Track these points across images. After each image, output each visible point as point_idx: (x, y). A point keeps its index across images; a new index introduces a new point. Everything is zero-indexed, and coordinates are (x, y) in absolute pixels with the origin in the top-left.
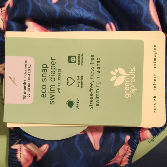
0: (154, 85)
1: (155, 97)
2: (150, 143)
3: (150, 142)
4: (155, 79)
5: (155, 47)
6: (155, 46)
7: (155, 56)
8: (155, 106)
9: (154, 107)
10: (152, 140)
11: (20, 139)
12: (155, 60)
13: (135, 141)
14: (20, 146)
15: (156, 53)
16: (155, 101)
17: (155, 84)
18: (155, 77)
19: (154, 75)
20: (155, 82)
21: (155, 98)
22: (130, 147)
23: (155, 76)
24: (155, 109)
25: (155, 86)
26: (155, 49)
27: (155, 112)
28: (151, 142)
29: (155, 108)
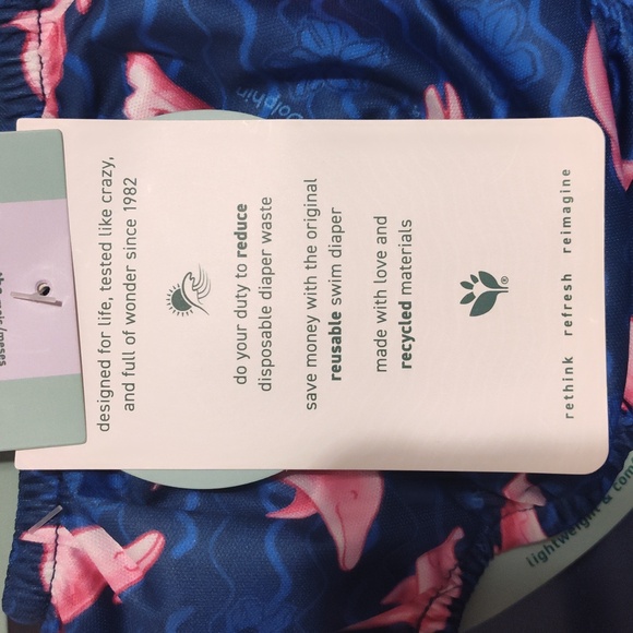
0: (565, 315)
1: (569, 361)
2: (533, 565)
3: (534, 562)
4: (568, 292)
5: (567, 178)
6: (565, 173)
7: (567, 210)
8: (569, 394)
9: (567, 398)
10: (542, 556)
11: (60, 508)
12: (566, 222)
14: (57, 536)
15: (571, 199)
16: (569, 376)
17: (567, 312)
18: (568, 288)
19: (564, 279)
20: (569, 304)
21: (569, 365)
22: (461, 568)
23: (567, 283)
24: (569, 407)
25: (568, 318)
26: (565, 183)
27: (567, 417)
28: (538, 562)
29: (569, 401)
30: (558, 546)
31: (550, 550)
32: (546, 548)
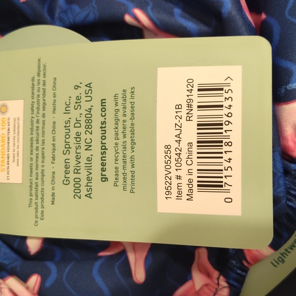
2: (276, 266)
3: (276, 264)
10: (281, 260)
13: (234, 262)
28: (278, 264)
30: (289, 252)
31: (285, 255)
32: (282, 254)
